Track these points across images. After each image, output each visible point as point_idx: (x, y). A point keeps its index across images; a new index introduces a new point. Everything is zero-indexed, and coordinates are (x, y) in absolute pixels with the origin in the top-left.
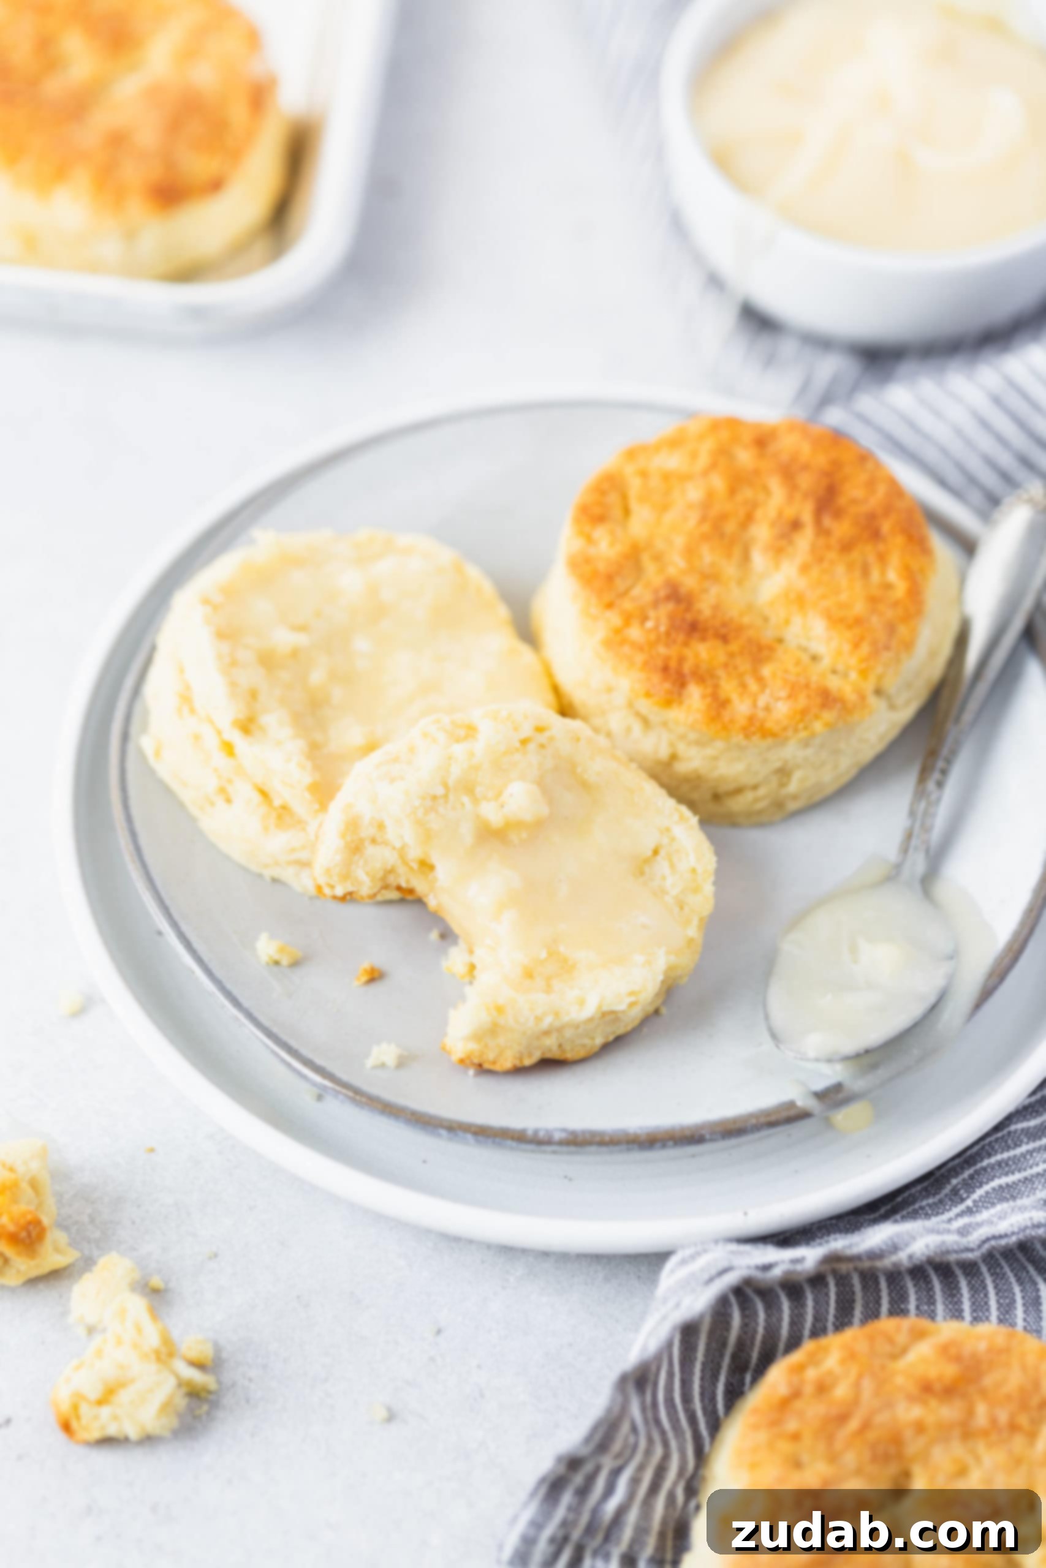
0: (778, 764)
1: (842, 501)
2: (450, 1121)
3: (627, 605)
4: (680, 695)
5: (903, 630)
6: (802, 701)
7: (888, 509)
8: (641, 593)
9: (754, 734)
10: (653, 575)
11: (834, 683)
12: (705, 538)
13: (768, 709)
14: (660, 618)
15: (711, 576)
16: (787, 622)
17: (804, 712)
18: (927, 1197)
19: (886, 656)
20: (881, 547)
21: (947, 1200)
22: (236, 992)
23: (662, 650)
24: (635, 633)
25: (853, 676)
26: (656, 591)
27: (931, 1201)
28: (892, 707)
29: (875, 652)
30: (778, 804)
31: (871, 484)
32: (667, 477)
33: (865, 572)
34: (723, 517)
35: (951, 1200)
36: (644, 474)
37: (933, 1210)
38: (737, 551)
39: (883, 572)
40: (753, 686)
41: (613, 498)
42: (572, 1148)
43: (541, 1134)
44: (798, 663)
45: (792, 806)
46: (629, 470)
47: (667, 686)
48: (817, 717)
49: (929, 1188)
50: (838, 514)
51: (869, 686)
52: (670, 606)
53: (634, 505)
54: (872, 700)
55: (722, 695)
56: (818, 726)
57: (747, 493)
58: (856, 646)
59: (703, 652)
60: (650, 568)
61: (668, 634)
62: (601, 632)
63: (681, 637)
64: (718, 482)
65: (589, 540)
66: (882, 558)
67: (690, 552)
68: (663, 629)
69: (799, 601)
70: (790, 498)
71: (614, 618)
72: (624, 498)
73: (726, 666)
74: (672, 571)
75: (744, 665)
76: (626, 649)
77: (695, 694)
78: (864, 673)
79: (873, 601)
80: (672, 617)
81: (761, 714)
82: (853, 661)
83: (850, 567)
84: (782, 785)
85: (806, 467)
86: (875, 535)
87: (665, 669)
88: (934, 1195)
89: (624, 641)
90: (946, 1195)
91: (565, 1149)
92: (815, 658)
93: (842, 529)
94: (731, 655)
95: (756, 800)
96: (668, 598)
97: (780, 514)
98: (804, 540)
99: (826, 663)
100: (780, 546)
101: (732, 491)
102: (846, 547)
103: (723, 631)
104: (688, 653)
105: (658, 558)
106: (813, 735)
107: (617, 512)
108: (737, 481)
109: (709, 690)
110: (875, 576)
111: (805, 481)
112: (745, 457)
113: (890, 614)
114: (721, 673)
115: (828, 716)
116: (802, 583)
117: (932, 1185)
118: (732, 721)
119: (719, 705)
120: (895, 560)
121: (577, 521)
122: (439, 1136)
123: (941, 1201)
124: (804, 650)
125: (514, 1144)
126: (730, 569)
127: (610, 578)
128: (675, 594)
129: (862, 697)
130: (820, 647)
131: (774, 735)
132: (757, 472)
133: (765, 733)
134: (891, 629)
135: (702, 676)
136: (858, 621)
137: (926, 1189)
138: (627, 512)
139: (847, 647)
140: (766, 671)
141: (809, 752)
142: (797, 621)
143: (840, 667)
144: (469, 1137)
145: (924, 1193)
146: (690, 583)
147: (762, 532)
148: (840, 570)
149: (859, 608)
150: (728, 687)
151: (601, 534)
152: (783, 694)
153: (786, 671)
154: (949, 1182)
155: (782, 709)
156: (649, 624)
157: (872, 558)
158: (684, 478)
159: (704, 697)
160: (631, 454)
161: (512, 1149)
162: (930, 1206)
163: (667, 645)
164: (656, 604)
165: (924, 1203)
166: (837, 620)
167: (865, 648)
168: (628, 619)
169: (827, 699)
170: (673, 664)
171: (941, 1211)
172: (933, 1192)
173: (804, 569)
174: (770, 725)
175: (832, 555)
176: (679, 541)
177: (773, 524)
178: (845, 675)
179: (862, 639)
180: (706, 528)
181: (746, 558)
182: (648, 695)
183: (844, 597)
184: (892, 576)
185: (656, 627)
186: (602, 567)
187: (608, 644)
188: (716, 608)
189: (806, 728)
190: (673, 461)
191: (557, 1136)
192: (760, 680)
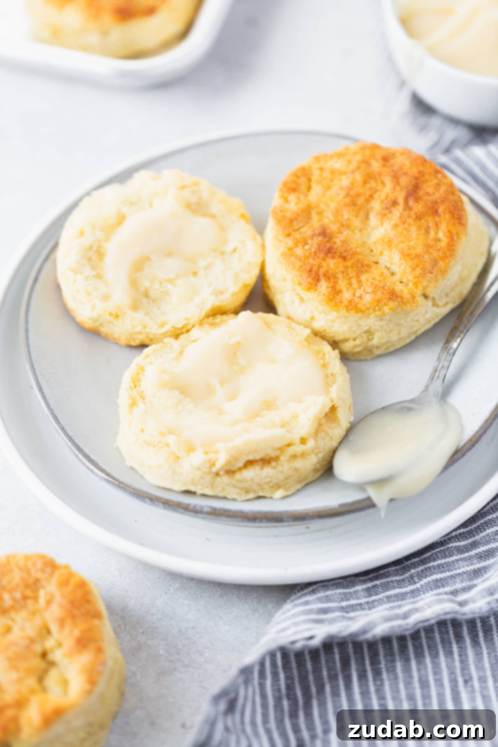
0: (366, 328)
1: (421, 193)
2: (152, 495)
3: (297, 236)
4: (316, 285)
5: (441, 263)
6: (379, 295)
7: (444, 200)
8: (307, 231)
9: (351, 310)
10: (316, 222)
11: (399, 288)
12: (346, 205)
13: (361, 297)
14: (313, 244)
15: (345, 226)
16: (382, 253)
17: (379, 301)
18: (396, 575)
19: (429, 276)
20: (437, 219)
21: (406, 581)
22: (59, 416)
23: (311, 261)
24: (299, 251)
25: (411, 285)
26: (314, 231)
27: (398, 578)
28: (435, 305)
29: (423, 274)
30: (369, 350)
31: (438, 186)
32: (333, 172)
33: (427, 231)
34: (358, 195)
35: (409, 581)
36: (322, 169)
37: (398, 585)
38: (362, 214)
39: (436, 233)
40: (355, 285)
41: (303, 181)
42: (213, 517)
43: (198, 508)
44: (382, 275)
45: (377, 352)
46: (315, 166)
47: (310, 280)
48: (386, 304)
49: (399, 571)
50: (417, 200)
51: (419, 292)
52: (320, 238)
53: (313, 185)
54: (420, 299)
55: (338, 287)
56: (386, 309)
57: (373, 184)
58: (414, 270)
59: (332, 264)
60: (315, 217)
61: (315, 253)
62: (282, 249)
63: (322, 255)
64: (359, 177)
65: (286, 200)
66: (437, 225)
67: (337, 212)
68: (313, 250)
69: (389, 243)
70: (394, 189)
71: (290, 242)
72: (310, 180)
73: (343, 272)
74: (326, 221)
75: (352, 273)
76: (293, 259)
77: (324, 285)
78: (416, 284)
79: (428, 247)
80: (319, 245)
81: (356, 300)
82: (411, 277)
83: (419, 228)
84: (370, 340)
85: (405, 174)
86: (435, 212)
87: (310, 271)
88: (401, 575)
89: (292, 255)
90: (407, 577)
91: (208, 516)
92: (393, 274)
93: (418, 207)
94: (346, 267)
95: (356, 346)
96: (320, 234)
97: (387, 196)
98: (397, 212)
99: (397, 277)
100: (384, 214)
101: (365, 182)
102: (419, 217)
103: (345, 254)
104: (324, 264)
105: (320, 213)
106: (384, 314)
107: (304, 188)
108: (369, 177)
109: (331, 284)
110: (432, 233)
111: (404, 181)
112: (376, 165)
113: (435, 254)
114: (340, 276)
115: (391, 304)
116: (392, 234)
117: (401, 569)
118: (341, 302)
119: (335, 292)
120: (443, 227)
121: (281, 190)
122: (145, 502)
123: (403, 580)
124: (388, 269)
125: (182, 511)
126: (357, 223)
127: (291, 221)
128: (324, 233)
129: (414, 297)
130: (395, 268)
131: (362, 312)
132: (380, 174)
133: (358, 310)
134: (435, 262)
135: (328, 276)
136: (418, 256)
137: (397, 570)
138: (309, 188)
139: (408, 270)
140: (363, 278)
141: (383, 323)
142: (386, 253)
143: (405, 280)
144: (160, 504)
145: (395, 572)
146: (334, 228)
147: (376, 205)
148: (414, 229)
149: (419, 250)
150: (342, 284)
151: (292, 198)
152: (370, 290)
153: (374, 279)
154: (409, 570)
155: (368, 298)
156: (307, 247)
157: (431, 225)
158: (342, 173)
159: (328, 287)
160: (317, 159)
161: (182, 513)
162: (397, 581)
163: (314, 259)
164: (312, 237)
165: (394, 578)
166: (405, 255)
167: (418, 271)
168: (296, 243)
169: (393, 295)
170: (315, 269)
171: (402, 586)
172: (400, 573)
173: (396, 226)
174: (360, 306)
175: (410, 221)
176: (333, 205)
177: (382, 202)
178: (407, 284)
179: (418, 266)
180: (347, 200)
181: (367, 218)
182: (300, 284)
183: (412, 243)
184: (441, 235)
185: (310, 249)
186: (288, 215)
187: (284, 255)
188: (344, 242)
189: (379, 310)
190: (338, 164)
191: (206, 509)
192: (360, 282)
